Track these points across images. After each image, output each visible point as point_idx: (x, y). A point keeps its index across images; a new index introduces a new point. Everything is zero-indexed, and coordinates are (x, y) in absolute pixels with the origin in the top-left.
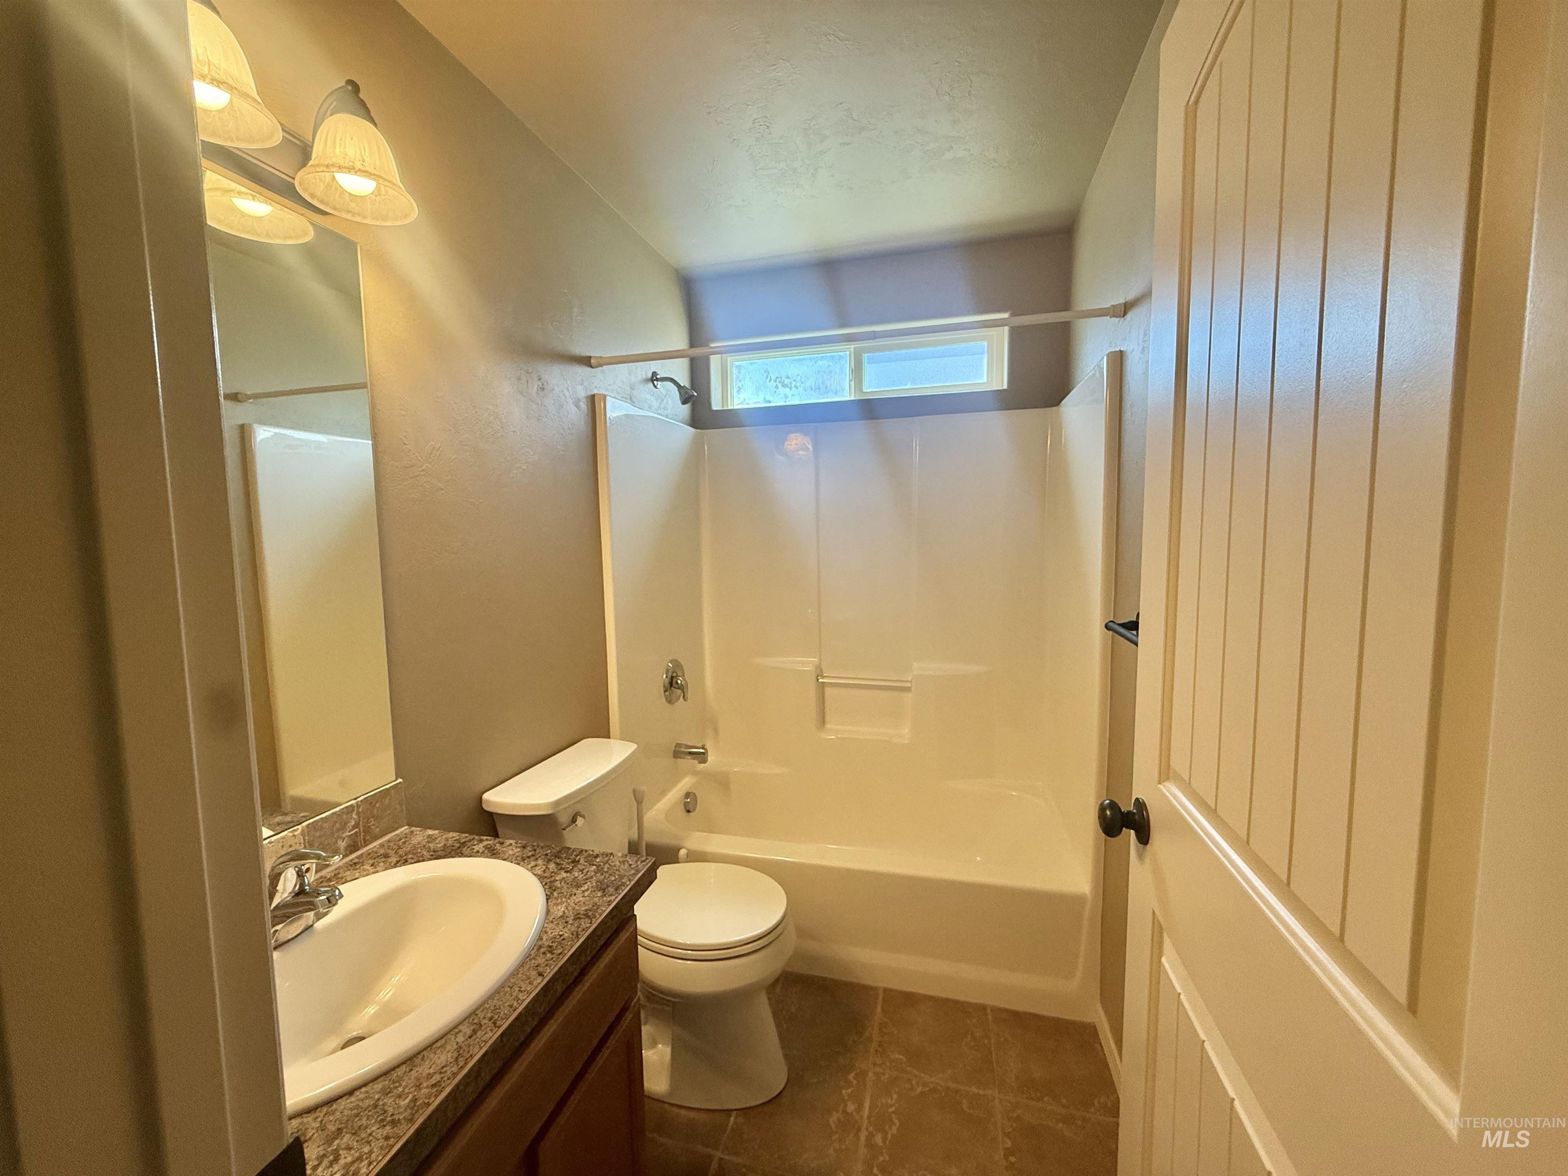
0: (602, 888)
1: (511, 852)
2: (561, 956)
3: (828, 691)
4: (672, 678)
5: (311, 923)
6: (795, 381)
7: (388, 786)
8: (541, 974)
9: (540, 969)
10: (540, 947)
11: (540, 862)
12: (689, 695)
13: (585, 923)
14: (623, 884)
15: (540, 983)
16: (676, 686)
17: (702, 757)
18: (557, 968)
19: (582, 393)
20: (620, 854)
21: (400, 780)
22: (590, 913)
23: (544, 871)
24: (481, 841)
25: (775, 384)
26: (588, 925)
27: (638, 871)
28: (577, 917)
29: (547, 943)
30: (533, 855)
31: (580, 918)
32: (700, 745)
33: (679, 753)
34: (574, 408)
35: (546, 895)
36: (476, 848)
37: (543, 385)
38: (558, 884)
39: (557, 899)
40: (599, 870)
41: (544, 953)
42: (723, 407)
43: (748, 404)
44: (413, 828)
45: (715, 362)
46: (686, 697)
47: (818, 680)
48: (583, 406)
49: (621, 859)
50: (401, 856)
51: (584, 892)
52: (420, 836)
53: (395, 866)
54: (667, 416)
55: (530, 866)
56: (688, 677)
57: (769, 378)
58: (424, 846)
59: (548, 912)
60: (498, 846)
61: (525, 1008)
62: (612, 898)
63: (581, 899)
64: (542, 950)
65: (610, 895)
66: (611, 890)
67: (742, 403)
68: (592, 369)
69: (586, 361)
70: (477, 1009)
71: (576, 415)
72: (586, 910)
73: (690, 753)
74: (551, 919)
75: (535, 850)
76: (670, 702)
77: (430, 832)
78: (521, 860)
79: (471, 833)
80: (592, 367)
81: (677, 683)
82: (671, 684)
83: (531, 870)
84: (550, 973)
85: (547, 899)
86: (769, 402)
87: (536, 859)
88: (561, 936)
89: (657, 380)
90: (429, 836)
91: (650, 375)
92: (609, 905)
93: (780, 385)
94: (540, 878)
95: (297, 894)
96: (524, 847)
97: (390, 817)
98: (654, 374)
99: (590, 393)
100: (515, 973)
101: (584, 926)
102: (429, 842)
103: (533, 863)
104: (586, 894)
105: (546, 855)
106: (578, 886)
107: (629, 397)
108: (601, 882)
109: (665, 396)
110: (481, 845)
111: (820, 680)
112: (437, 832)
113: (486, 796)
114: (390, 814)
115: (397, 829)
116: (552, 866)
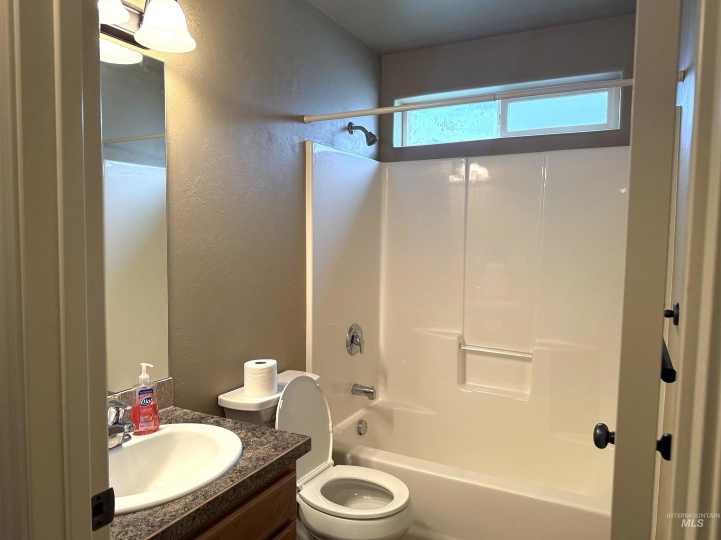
1: (228, 425)
4: (353, 337)
6: (456, 125)
7: (164, 380)
12: (365, 348)
14: (288, 447)
16: (356, 343)
17: (371, 395)
21: (171, 378)
25: (442, 127)
31: (259, 460)
32: (371, 387)
33: (356, 390)
34: (291, 152)
35: (243, 447)
36: (209, 421)
37: (270, 137)
38: (251, 443)
39: (248, 450)
40: (276, 438)
42: (402, 145)
43: (420, 143)
44: (177, 408)
45: (397, 117)
46: (362, 350)
47: (460, 347)
48: (297, 149)
49: (290, 435)
52: (179, 412)
54: (359, 154)
58: (181, 417)
60: (222, 421)
64: (236, 471)
65: (280, 451)
67: (416, 142)
68: (304, 124)
72: (264, 457)
73: (365, 392)
76: (351, 354)
78: (233, 429)
79: (207, 414)
82: (352, 342)
84: (237, 481)
85: (243, 450)
86: (436, 141)
87: (242, 430)
88: (247, 466)
89: (352, 128)
90: (185, 412)
91: (347, 125)
92: (277, 456)
93: (445, 128)
94: (242, 439)
96: (236, 423)
97: (164, 399)
98: (350, 124)
99: (302, 141)
101: (260, 463)
102: (184, 415)
103: (239, 432)
104: (266, 449)
105: (248, 428)
106: (262, 445)
107: (330, 142)
108: (275, 445)
109: (358, 139)
110: (212, 420)
112: (189, 411)
113: (220, 397)
116: (250, 434)
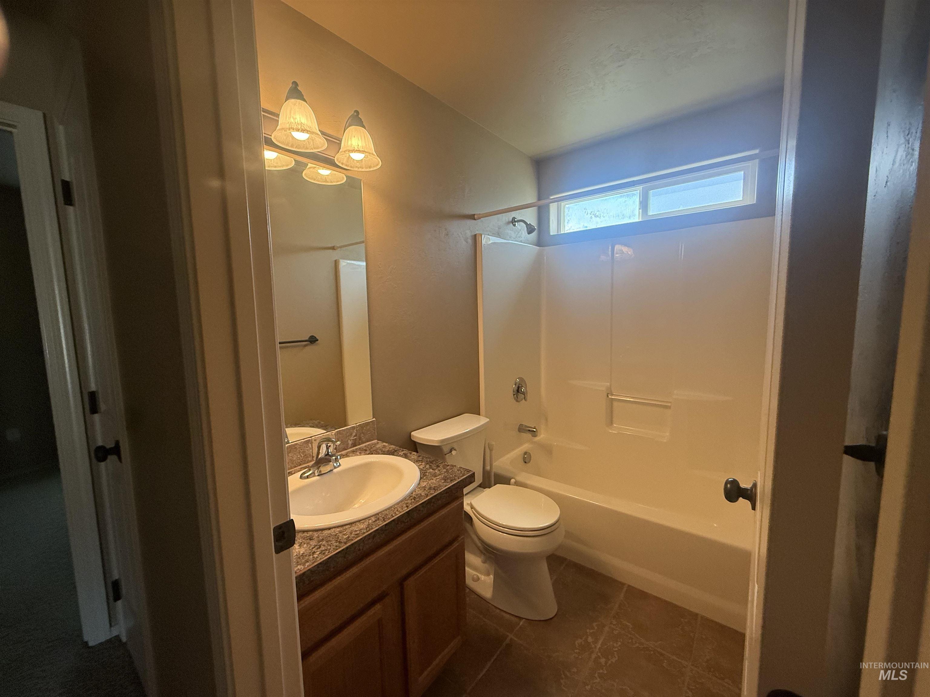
0: (445, 479)
1: (413, 457)
2: (417, 502)
3: (615, 404)
4: (518, 387)
5: (332, 469)
6: (603, 213)
7: (369, 421)
8: (407, 507)
9: (408, 505)
10: (411, 497)
11: (423, 463)
12: (529, 397)
13: (432, 492)
14: (455, 479)
15: (406, 510)
16: (521, 392)
17: (533, 433)
18: (415, 506)
19: (469, 234)
20: (459, 467)
21: (374, 419)
22: (436, 488)
23: (423, 468)
24: (403, 451)
25: (590, 216)
26: (433, 493)
27: (463, 475)
28: (430, 488)
29: (414, 496)
30: (421, 460)
31: (431, 489)
32: (533, 427)
33: (522, 429)
34: (464, 243)
35: (421, 477)
36: (400, 453)
37: (448, 232)
38: (427, 474)
39: (424, 479)
40: (447, 471)
41: (411, 499)
42: (558, 233)
43: (573, 230)
44: (379, 441)
45: (553, 208)
46: (526, 398)
47: (608, 396)
48: (470, 241)
49: (458, 469)
50: (371, 452)
51: (437, 479)
52: (380, 445)
53: (368, 454)
54: (521, 242)
55: (418, 465)
56: (529, 389)
57: (586, 213)
58: (381, 449)
59: (419, 484)
60: (409, 454)
61: (397, 517)
62: (447, 484)
63: (434, 482)
64: (411, 498)
65: (447, 483)
66: (449, 481)
67: (569, 229)
68: (475, 221)
69: (472, 217)
70: (379, 513)
71: (465, 246)
72: (435, 487)
73: (529, 430)
74: (419, 487)
75: (423, 458)
76: (517, 401)
77: (384, 444)
78: (415, 461)
79: (400, 447)
80: (475, 220)
81: (522, 391)
82: (518, 391)
83: (419, 466)
84: (411, 507)
85: (420, 479)
86: (586, 227)
87: (422, 462)
88: (420, 494)
89: (515, 222)
90: (384, 445)
91: (511, 219)
92: (445, 487)
93: (593, 216)
94: (421, 470)
95: (326, 455)
96: (419, 456)
97: (370, 434)
98: (514, 218)
99: (473, 234)
100: (398, 504)
101: (431, 492)
102: (383, 448)
103: (420, 464)
104: (437, 480)
105: (427, 461)
106: (435, 476)
107: (497, 233)
108: (446, 477)
109: (520, 230)
110: (402, 452)
111: (610, 397)
112: (387, 444)
113: (412, 433)
114: (369, 433)
115: (373, 440)
116: (428, 466)
